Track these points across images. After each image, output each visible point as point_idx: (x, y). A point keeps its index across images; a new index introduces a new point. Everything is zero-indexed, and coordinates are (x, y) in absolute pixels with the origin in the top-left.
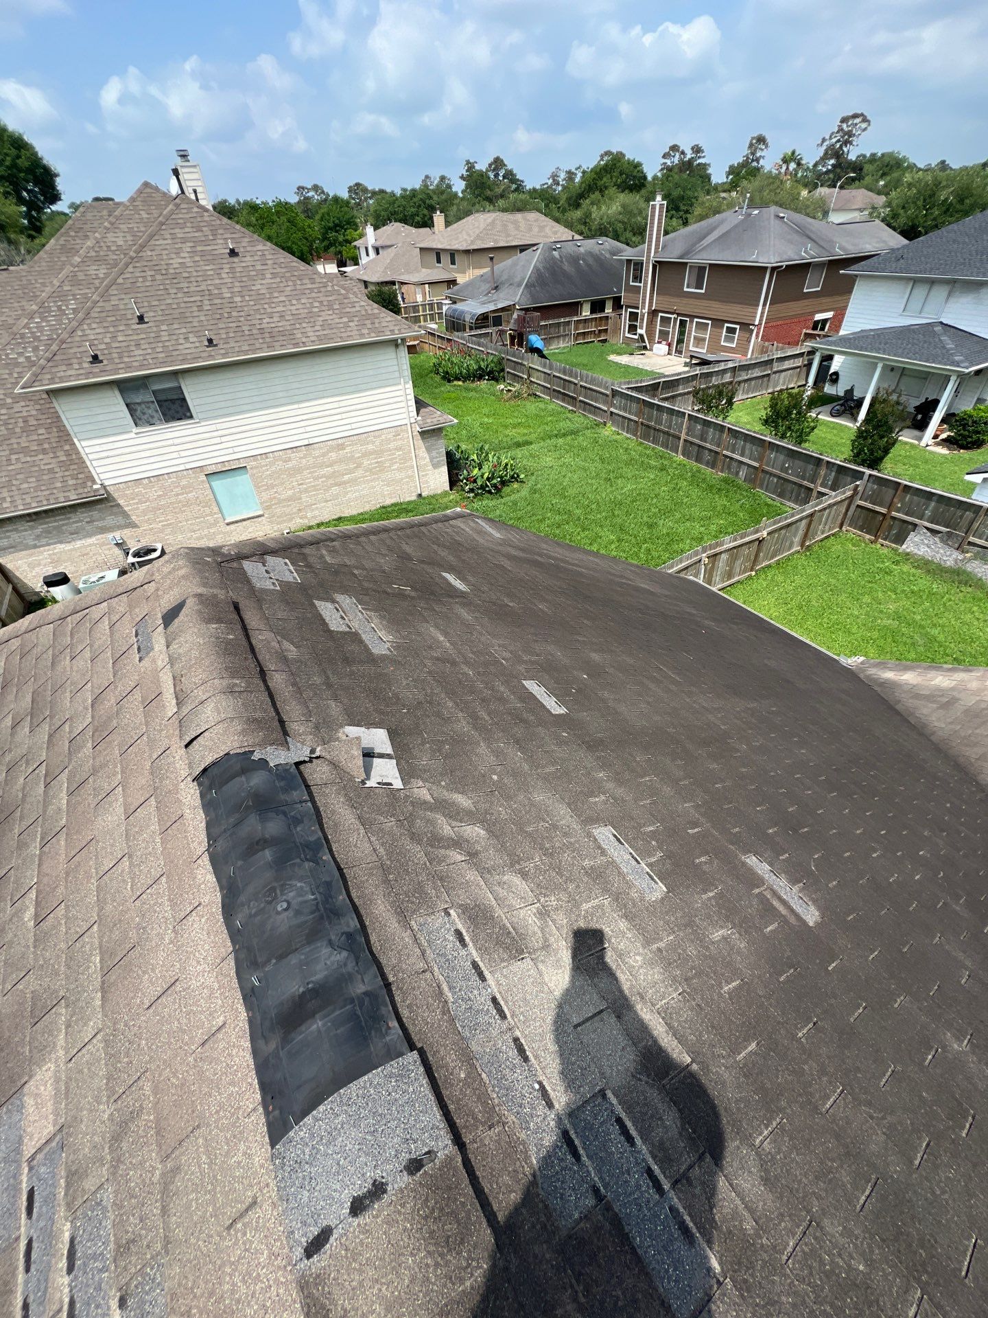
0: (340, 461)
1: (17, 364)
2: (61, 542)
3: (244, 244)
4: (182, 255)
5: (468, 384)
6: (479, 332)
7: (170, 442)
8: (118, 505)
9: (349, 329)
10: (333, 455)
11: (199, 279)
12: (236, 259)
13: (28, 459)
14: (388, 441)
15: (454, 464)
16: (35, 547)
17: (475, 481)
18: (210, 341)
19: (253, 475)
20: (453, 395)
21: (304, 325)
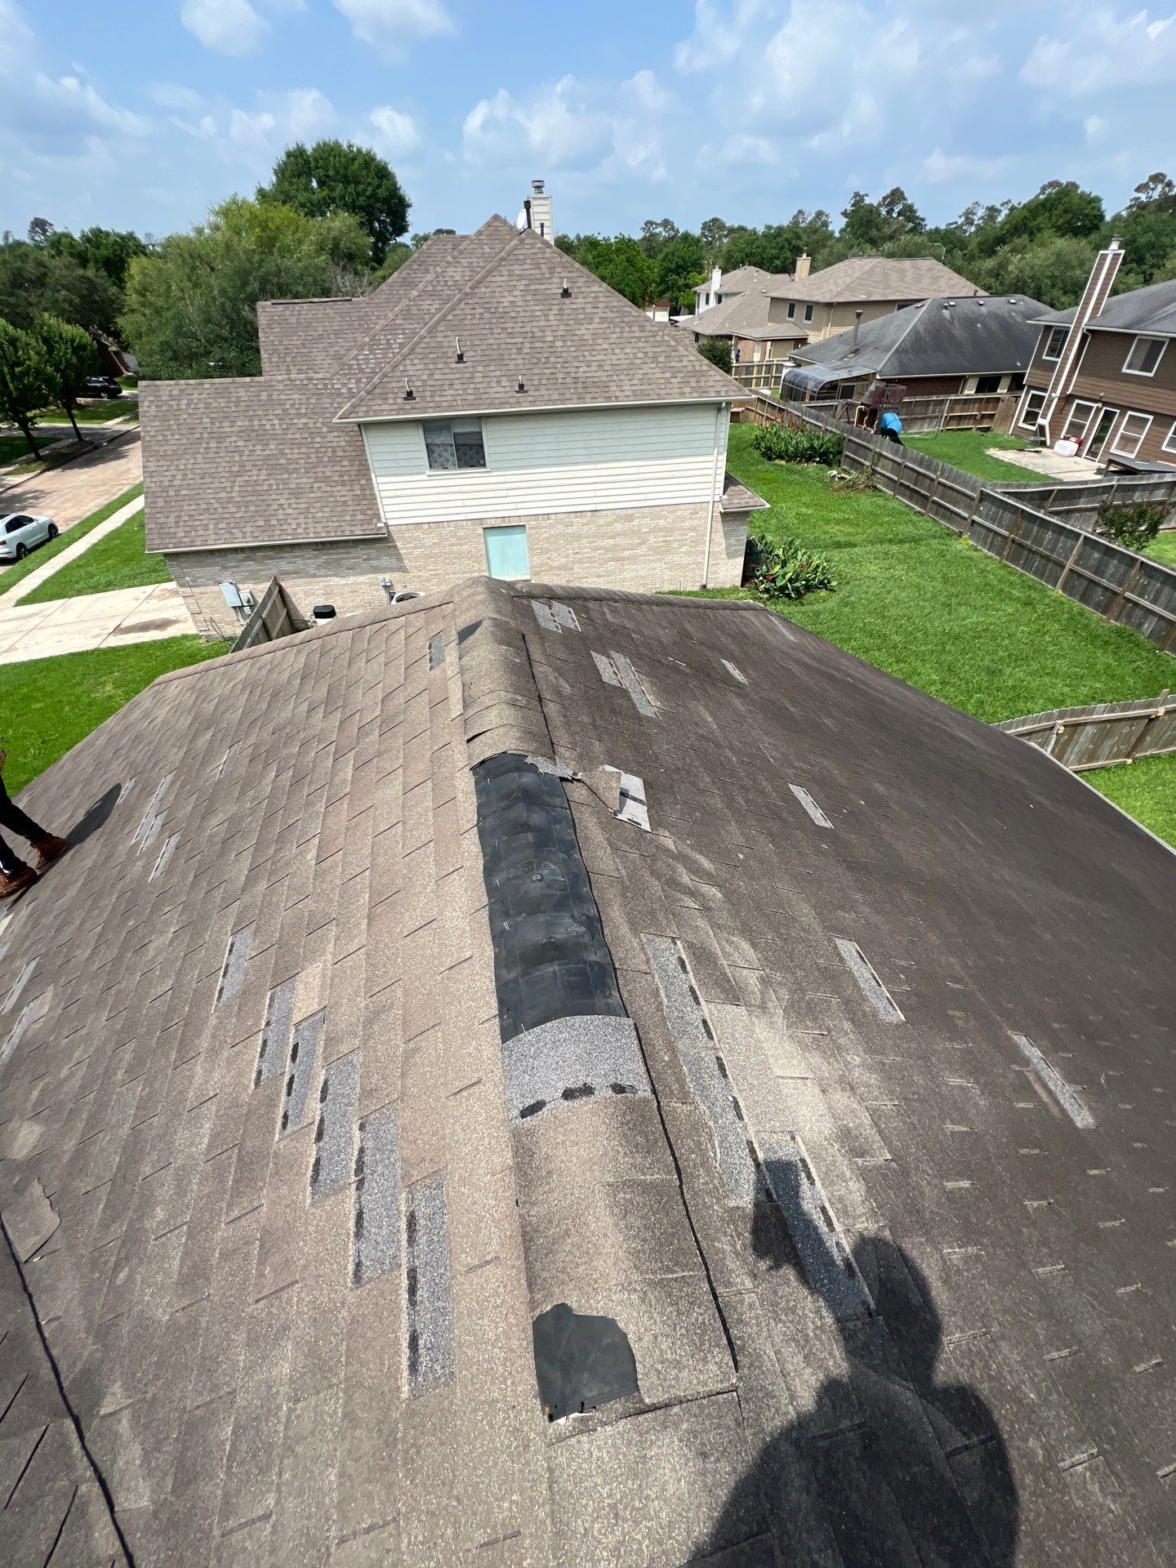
0: (624, 534)
1: (340, 395)
2: (337, 576)
3: (579, 285)
4: (515, 293)
5: (793, 465)
6: (821, 403)
7: (458, 489)
8: (396, 547)
9: (670, 386)
10: (618, 527)
11: (525, 320)
12: (567, 301)
13: (328, 489)
14: (683, 519)
15: (753, 556)
16: (314, 576)
17: (773, 581)
18: (521, 386)
19: (529, 536)
20: (770, 476)
21: (622, 377)
